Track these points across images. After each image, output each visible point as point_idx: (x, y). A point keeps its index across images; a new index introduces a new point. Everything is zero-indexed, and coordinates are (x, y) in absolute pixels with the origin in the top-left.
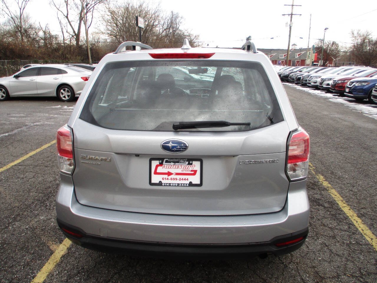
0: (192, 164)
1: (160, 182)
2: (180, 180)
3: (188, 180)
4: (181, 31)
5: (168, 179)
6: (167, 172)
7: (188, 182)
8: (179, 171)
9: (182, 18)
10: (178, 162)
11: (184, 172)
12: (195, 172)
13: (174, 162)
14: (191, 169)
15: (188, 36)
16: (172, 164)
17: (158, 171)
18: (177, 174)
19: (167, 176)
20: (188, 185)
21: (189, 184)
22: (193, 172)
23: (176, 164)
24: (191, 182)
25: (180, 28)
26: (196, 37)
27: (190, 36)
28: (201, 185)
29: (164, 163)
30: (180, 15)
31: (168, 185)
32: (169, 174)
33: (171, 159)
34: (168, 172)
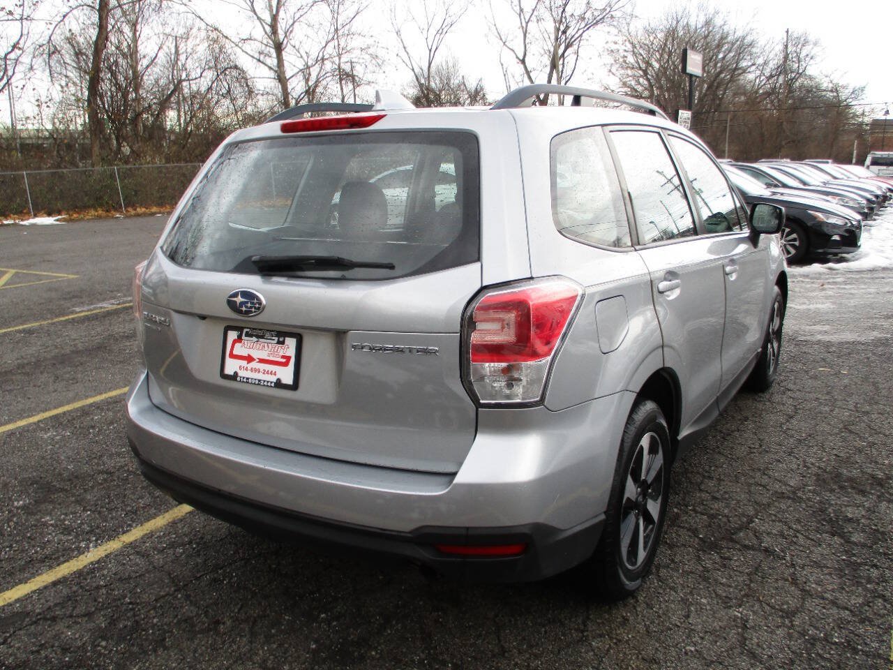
0: (283, 343)
1: (236, 373)
2: (264, 373)
3: (275, 375)
4: (811, 78)
5: (247, 369)
6: (247, 355)
7: (274, 379)
8: (264, 355)
9: (815, 44)
10: (262, 337)
11: (271, 358)
12: (288, 358)
13: (258, 337)
14: (281, 354)
15: (832, 91)
16: (254, 339)
17: (235, 352)
18: (262, 361)
19: (246, 362)
20: (273, 385)
21: (275, 383)
22: (284, 360)
23: (261, 340)
24: (279, 380)
25: (808, 72)
26: (853, 93)
27: (837, 91)
28: (295, 386)
29: (243, 337)
30: (811, 38)
31: (245, 380)
32: (249, 359)
33: (254, 329)
34: (249, 355)
